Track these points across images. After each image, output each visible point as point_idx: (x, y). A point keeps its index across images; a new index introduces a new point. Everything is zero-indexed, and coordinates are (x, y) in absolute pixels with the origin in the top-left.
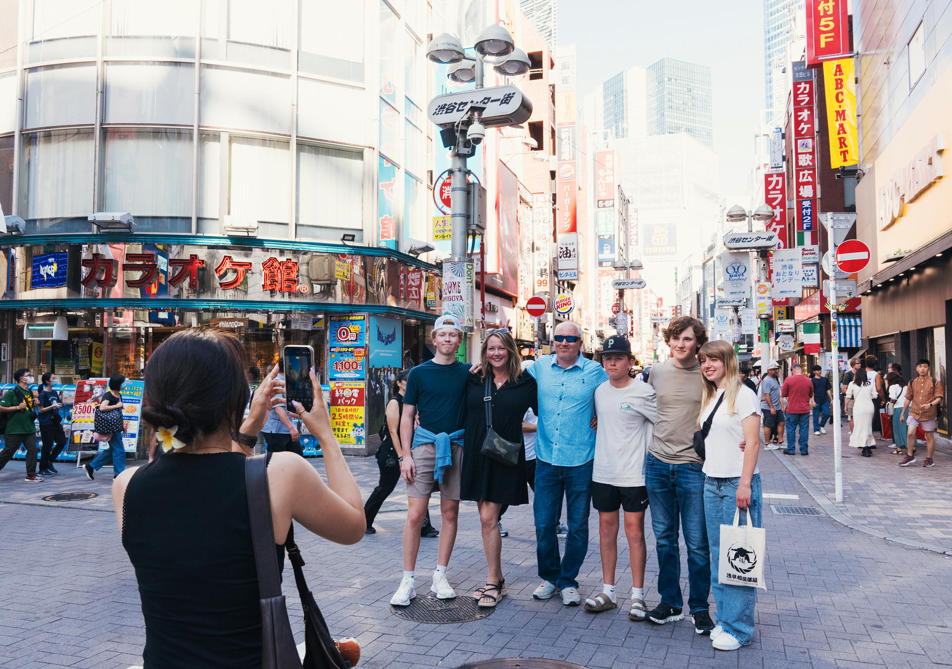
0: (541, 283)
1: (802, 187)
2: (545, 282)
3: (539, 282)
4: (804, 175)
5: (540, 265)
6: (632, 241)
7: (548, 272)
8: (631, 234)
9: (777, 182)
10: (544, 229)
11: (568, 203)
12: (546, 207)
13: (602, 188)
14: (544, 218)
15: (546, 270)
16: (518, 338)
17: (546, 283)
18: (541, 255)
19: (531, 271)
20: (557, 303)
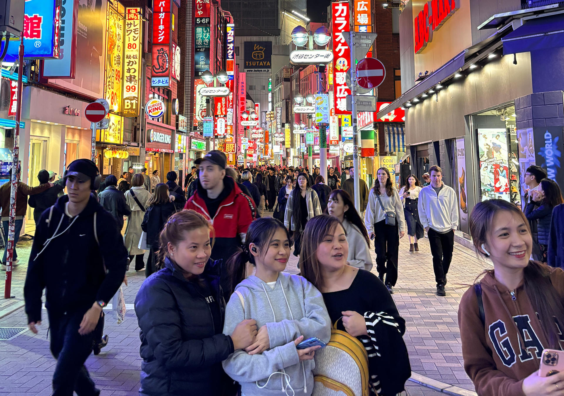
0: (130, 89)
1: (359, 15)
2: (133, 88)
3: (128, 88)
4: (361, 5)
5: (129, 72)
6: (229, 54)
7: (137, 78)
8: (228, 48)
9: (343, 10)
10: (135, 39)
11: (163, 18)
12: (137, 19)
13: (199, 8)
14: (135, 29)
15: (135, 77)
16: (102, 141)
17: (135, 89)
18: (131, 63)
19: (121, 77)
20: (149, 107)
